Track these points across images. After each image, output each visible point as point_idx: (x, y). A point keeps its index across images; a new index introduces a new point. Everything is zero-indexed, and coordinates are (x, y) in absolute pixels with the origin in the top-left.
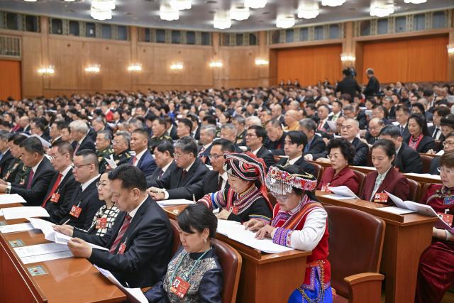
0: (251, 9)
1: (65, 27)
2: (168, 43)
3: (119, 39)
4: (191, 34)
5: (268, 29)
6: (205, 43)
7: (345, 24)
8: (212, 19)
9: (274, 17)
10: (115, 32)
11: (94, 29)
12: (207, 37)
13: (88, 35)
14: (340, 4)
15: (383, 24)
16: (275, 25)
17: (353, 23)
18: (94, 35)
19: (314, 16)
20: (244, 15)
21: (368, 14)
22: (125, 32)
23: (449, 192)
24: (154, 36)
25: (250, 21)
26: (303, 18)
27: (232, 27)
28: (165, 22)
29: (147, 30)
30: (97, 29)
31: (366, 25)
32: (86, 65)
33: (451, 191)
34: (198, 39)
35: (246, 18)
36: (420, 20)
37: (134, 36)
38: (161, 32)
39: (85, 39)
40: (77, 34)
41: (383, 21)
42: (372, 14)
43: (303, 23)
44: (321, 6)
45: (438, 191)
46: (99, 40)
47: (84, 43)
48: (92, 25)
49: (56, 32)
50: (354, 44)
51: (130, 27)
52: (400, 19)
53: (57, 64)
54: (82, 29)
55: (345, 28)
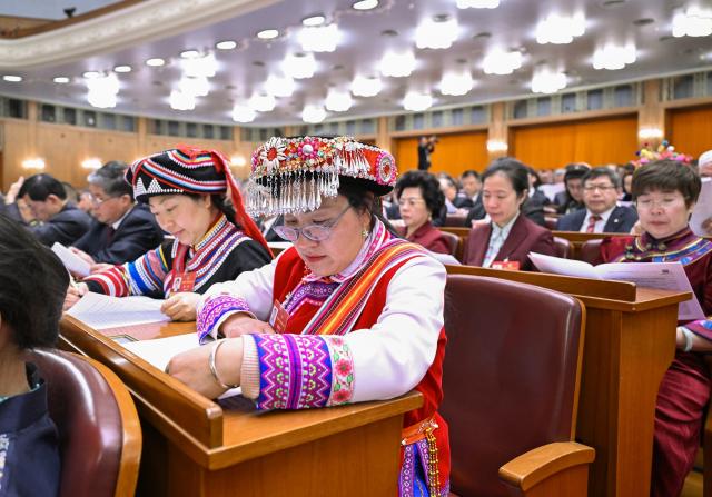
0: (276, 98)
1: (59, 114)
2: (182, 136)
3: (125, 130)
4: (208, 127)
5: (295, 123)
6: (224, 137)
7: (379, 119)
8: (231, 108)
9: (301, 108)
10: (119, 123)
11: (94, 118)
12: (226, 132)
13: (88, 125)
14: (374, 94)
15: (419, 119)
16: (301, 119)
17: (387, 118)
18: (94, 125)
19: (346, 109)
20: (268, 105)
21: (402, 108)
22: (131, 122)
23: (662, 246)
24: (166, 128)
25: (276, 113)
26: (333, 112)
27: (256, 120)
28: (178, 112)
29: (158, 122)
30: (99, 119)
31: (400, 121)
32: (83, 159)
33: (666, 243)
34: (217, 133)
35: (271, 109)
36: (458, 115)
37: (142, 127)
38: (173, 124)
39: (83, 129)
40: (73, 122)
41: (418, 115)
42: (407, 108)
43: (333, 117)
44: (353, 97)
45: (630, 248)
46: (101, 131)
47: (81, 134)
48: (90, 113)
49: (46, 120)
50: (389, 140)
51: (138, 118)
52: (437, 114)
53: (48, 157)
54: (79, 117)
55: (379, 124)
